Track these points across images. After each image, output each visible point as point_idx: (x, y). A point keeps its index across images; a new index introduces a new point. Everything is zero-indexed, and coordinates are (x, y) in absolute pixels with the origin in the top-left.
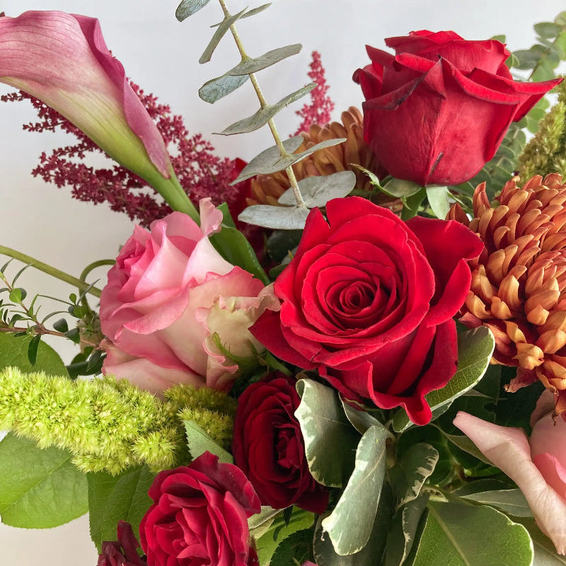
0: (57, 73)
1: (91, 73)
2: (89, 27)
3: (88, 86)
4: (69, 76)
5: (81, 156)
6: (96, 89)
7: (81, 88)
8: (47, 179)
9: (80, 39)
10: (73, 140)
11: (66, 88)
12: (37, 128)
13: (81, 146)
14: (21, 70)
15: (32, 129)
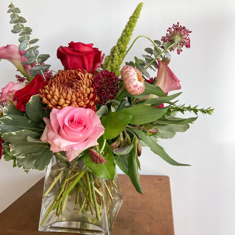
0: (11, 56)
1: (18, 56)
3: (17, 59)
4: (14, 57)
6: (19, 60)
14: (6, 56)
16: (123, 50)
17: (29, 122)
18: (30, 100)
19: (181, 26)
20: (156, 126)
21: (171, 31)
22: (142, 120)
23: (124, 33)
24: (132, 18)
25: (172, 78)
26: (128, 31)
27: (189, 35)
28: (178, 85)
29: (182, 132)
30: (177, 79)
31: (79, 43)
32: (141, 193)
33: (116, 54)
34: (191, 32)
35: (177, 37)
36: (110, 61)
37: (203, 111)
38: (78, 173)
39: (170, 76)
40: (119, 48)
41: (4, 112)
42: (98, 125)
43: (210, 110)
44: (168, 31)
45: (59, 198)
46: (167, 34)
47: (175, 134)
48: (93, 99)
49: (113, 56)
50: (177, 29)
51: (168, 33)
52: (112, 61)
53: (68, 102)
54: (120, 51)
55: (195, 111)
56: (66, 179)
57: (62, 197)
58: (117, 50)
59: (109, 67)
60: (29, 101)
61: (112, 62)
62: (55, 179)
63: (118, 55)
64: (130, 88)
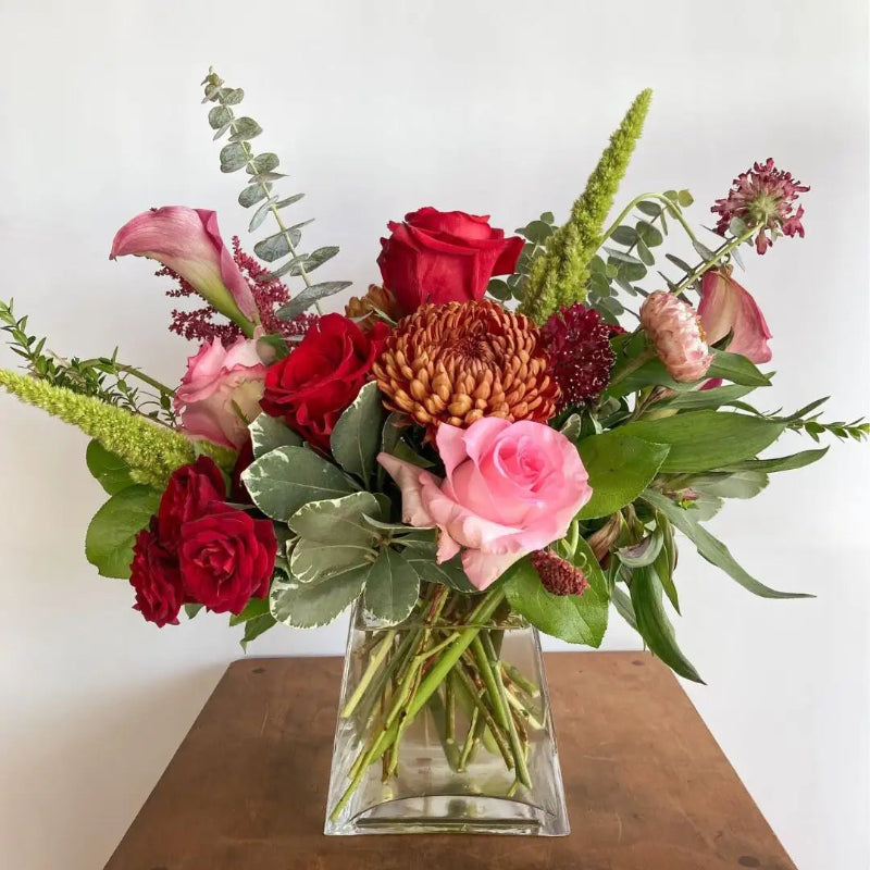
0: (179, 248)
1: (202, 247)
2: (206, 217)
3: (198, 256)
4: (187, 249)
5: (210, 317)
6: (206, 258)
7: (195, 257)
8: (179, 332)
9: (197, 224)
10: (204, 305)
11: (184, 258)
12: (177, 294)
13: (209, 308)
14: (154, 246)
15: (172, 295)
16: (593, 236)
17: (325, 471)
18: (358, 399)
19: (775, 170)
20: (702, 478)
21: (746, 183)
22: (704, 457)
23: (597, 185)
24: (622, 136)
25: (754, 329)
26: (609, 179)
27: (797, 197)
28: (765, 351)
29: (745, 498)
30: (768, 331)
31: (456, 214)
32: (702, 682)
33: (574, 250)
34: (808, 189)
35: (764, 202)
36: (554, 274)
37: (839, 430)
38: (456, 635)
39: (747, 324)
40: (582, 233)
41: (253, 438)
42: (578, 476)
43: (860, 427)
44: (735, 182)
45: (394, 720)
46: (731, 192)
47: (719, 504)
48: (547, 394)
49: (564, 258)
50: (766, 180)
51: (735, 188)
52: (558, 270)
53: (482, 403)
54: (584, 242)
55: (815, 429)
56: (419, 658)
57: (405, 718)
58: (577, 239)
59: (552, 292)
60: (355, 402)
61: (561, 277)
62: (373, 658)
63: (580, 255)
64: (684, 360)
